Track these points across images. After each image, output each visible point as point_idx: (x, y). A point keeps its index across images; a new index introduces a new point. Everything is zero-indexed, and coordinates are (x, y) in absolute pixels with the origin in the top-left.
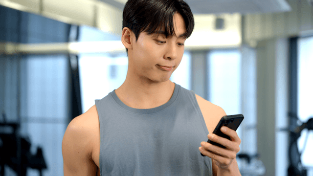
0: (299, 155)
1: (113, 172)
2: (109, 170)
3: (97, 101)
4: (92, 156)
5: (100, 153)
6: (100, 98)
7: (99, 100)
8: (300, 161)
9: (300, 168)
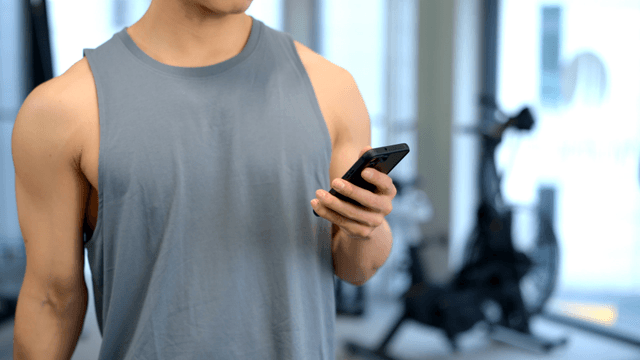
0: (498, 179)
1: (128, 195)
2: (120, 190)
3: (86, 53)
4: (82, 164)
5: (101, 157)
6: (94, 45)
7: (92, 50)
8: (499, 191)
9: (498, 206)
